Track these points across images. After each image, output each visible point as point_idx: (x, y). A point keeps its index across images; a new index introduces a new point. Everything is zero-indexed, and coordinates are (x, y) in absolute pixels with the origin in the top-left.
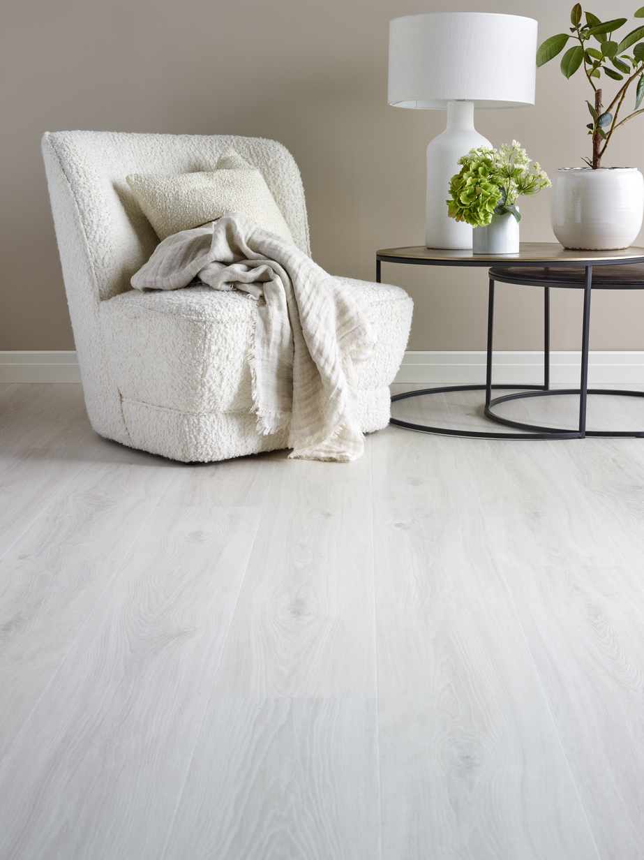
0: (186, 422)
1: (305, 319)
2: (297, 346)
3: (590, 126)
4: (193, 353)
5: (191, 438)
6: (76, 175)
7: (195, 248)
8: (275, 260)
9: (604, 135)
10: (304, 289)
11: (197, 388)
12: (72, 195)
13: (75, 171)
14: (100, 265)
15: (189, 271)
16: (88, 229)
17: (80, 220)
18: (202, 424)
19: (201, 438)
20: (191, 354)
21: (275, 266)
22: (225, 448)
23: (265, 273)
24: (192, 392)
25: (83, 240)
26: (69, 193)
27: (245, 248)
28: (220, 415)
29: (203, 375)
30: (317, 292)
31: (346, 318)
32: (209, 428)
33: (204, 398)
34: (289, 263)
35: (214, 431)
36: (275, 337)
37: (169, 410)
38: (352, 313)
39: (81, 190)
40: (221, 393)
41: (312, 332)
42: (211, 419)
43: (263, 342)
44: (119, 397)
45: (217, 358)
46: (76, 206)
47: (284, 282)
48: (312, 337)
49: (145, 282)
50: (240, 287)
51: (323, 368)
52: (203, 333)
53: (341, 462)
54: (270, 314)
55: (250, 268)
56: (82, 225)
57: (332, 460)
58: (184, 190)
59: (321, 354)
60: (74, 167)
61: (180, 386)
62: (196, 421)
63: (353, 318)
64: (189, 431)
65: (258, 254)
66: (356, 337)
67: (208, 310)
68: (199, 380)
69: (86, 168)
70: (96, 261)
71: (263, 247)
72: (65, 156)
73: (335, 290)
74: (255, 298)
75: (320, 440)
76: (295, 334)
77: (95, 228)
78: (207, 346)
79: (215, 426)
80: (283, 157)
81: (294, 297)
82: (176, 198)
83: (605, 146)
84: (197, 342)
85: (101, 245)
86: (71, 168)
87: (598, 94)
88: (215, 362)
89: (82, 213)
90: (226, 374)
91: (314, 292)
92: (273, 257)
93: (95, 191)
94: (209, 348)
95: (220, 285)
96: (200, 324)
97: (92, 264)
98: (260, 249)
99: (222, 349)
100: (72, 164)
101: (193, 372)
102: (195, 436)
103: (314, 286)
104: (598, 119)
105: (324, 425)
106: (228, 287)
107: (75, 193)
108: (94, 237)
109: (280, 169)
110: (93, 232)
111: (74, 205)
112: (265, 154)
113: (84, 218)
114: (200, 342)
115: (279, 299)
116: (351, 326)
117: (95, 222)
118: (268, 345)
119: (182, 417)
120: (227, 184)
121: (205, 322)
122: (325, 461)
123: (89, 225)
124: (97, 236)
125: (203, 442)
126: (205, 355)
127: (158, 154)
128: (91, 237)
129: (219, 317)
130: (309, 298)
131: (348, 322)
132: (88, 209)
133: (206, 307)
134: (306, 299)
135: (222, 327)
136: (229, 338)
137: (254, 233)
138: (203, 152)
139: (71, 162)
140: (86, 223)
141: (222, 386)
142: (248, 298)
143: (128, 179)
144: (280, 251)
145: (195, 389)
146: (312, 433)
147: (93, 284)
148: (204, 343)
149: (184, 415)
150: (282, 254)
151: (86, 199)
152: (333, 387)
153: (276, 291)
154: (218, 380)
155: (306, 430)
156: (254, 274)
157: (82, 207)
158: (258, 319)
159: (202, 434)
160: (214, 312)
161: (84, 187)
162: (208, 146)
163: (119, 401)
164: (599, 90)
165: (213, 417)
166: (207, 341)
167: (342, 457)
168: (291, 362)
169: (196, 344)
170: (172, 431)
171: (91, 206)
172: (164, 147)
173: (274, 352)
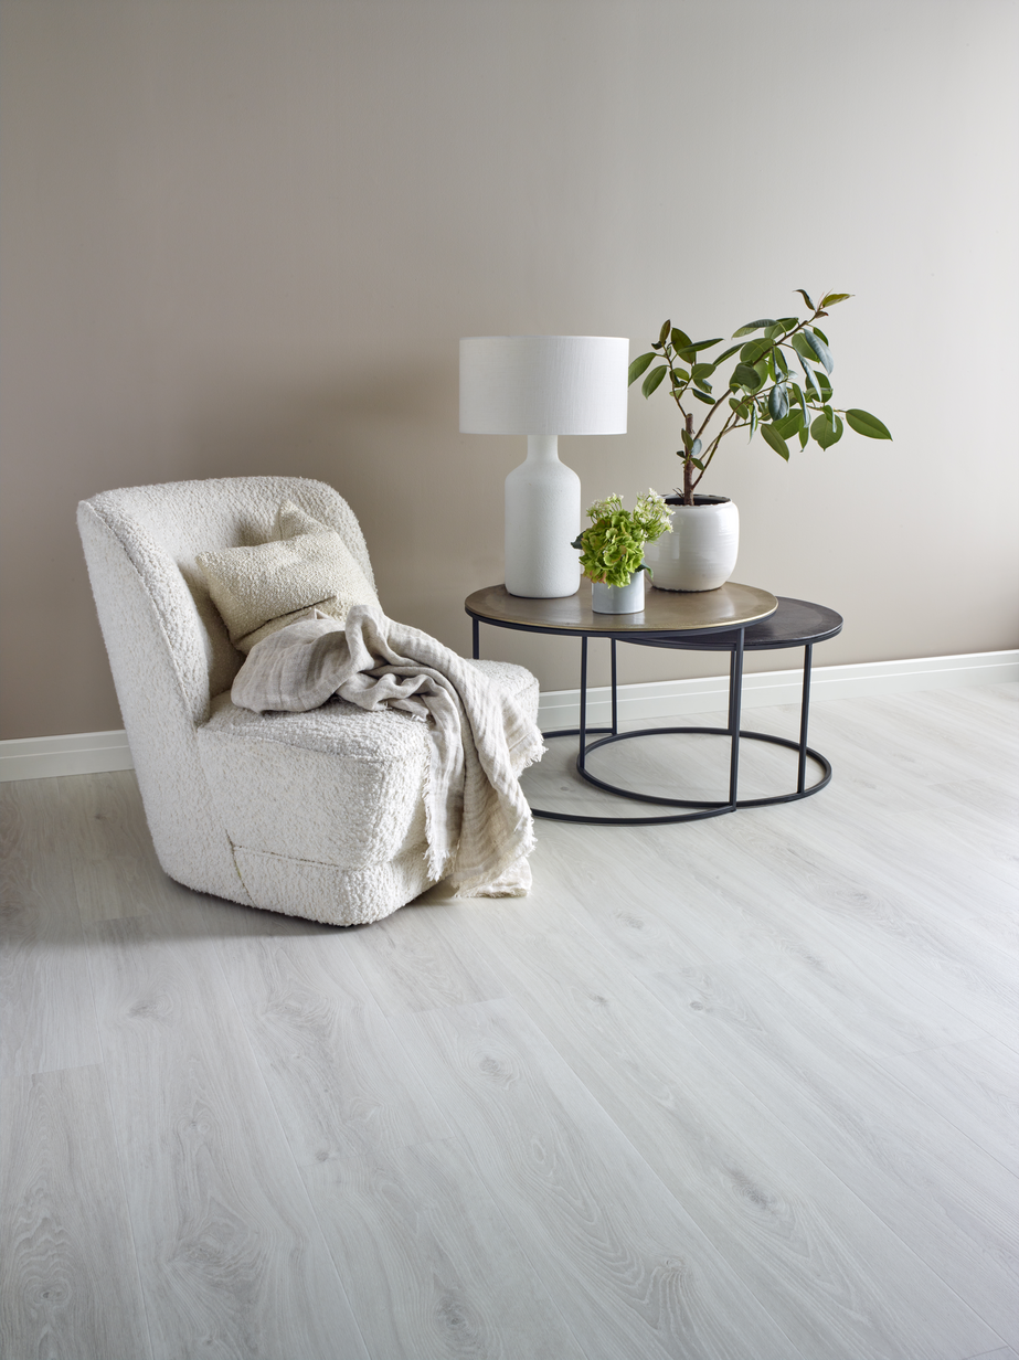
0: (347, 879)
1: (481, 740)
2: (472, 771)
3: (680, 454)
4: (367, 800)
5: (354, 898)
6: (150, 565)
7: (320, 654)
8: (430, 667)
9: (698, 463)
10: (475, 702)
11: (367, 840)
12: (148, 592)
13: (147, 559)
14: (190, 680)
15: (324, 686)
16: (173, 636)
17: (161, 624)
18: (367, 880)
19: (366, 897)
20: (363, 802)
21: (436, 676)
22: (392, 902)
23: (425, 685)
24: (360, 845)
25: (167, 649)
26: (142, 590)
27: (390, 653)
28: (385, 865)
29: (376, 825)
30: (487, 703)
31: (515, 727)
32: (375, 883)
33: (375, 850)
34: (452, 670)
35: (381, 886)
36: (450, 766)
37: (319, 865)
38: (520, 722)
39: (159, 585)
40: (393, 841)
41: (492, 754)
42: (377, 872)
43: (437, 773)
44: (230, 846)
45: (393, 802)
46: (154, 606)
47: (451, 695)
48: (491, 762)
49: (267, 703)
50: (396, 704)
51: (507, 796)
52: (381, 775)
53: (515, 897)
54: (447, 739)
55: (400, 679)
56: (165, 631)
57: (506, 895)
58: (271, 570)
59: (504, 779)
60: (146, 554)
61: (343, 838)
62: (360, 877)
63: (521, 727)
64: (352, 891)
65: (407, 660)
66: (525, 749)
67: (384, 747)
68: (370, 831)
69: (158, 554)
70: (185, 676)
71: (410, 649)
72: (130, 540)
73: (501, 696)
74: (422, 719)
75: (495, 876)
76: (469, 757)
77: (181, 632)
78: (384, 791)
79: (382, 880)
80: (339, 504)
81: (465, 712)
82: (264, 581)
83: (700, 477)
84: (372, 787)
85: (189, 654)
86: (142, 556)
87: (689, 419)
88: (391, 807)
89: (163, 615)
90: (400, 820)
91: (485, 704)
92: (426, 662)
93: (174, 584)
94: (387, 792)
95: (376, 706)
96: (377, 766)
97: (181, 680)
98: (406, 651)
99: (400, 791)
100: (143, 551)
101: (363, 822)
102: (359, 896)
103: (483, 695)
104: (689, 443)
105: (499, 858)
106: (383, 707)
107: (150, 589)
108: (181, 645)
109: (340, 520)
110: (179, 639)
111: (150, 604)
112: (318, 502)
113: (165, 621)
114: (376, 787)
115: (454, 720)
116: (520, 736)
117: (180, 625)
118: (443, 775)
119: (340, 874)
120: (313, 557)
121: (383, 762)
122: (497, 897)
123: (172, 629)
124: (184, 643)
125: (368, 901)
126: (382, 801)
127: (198, 511)
128: (178, 645)
129: (396, 754)
130: (482, 711)
131: (517, 731)
132: (170, 608)
133: (379, 742)
134: (479, 714)
135: (401, 764)
136: (407, 776)
137: (390, 630)
138: (244, 503)
139: (141, 548)
140: (169, 628)
141: (393, 833)
142: (413, 720)
143: (198, 560)
144: (435, 655)
145: (364, 841)
146: (486, 869)
147: (184, 706)
148: (381, 787)
149: (343, 872)
150: (439, 659)
151: (166, 595)
152: (519, 817)
153: (448, 709)
154: (391, 827)
155: (481, 867)
156: (411, 687)
157: (162, 607)
158: (433, 747)
159: (367, 892)
160: (390, 748)
161: (162, 581)
162: (248, 493)
163: (229, 851)
164: (690, 415)
165: (378, 868)
166: (385, 784)
167: (517, 890)
168: (461, 789)
169: (370, 790)
170: (326, 890)
171: (173, 605)
172: (202, 501)
173: (446, 782)
